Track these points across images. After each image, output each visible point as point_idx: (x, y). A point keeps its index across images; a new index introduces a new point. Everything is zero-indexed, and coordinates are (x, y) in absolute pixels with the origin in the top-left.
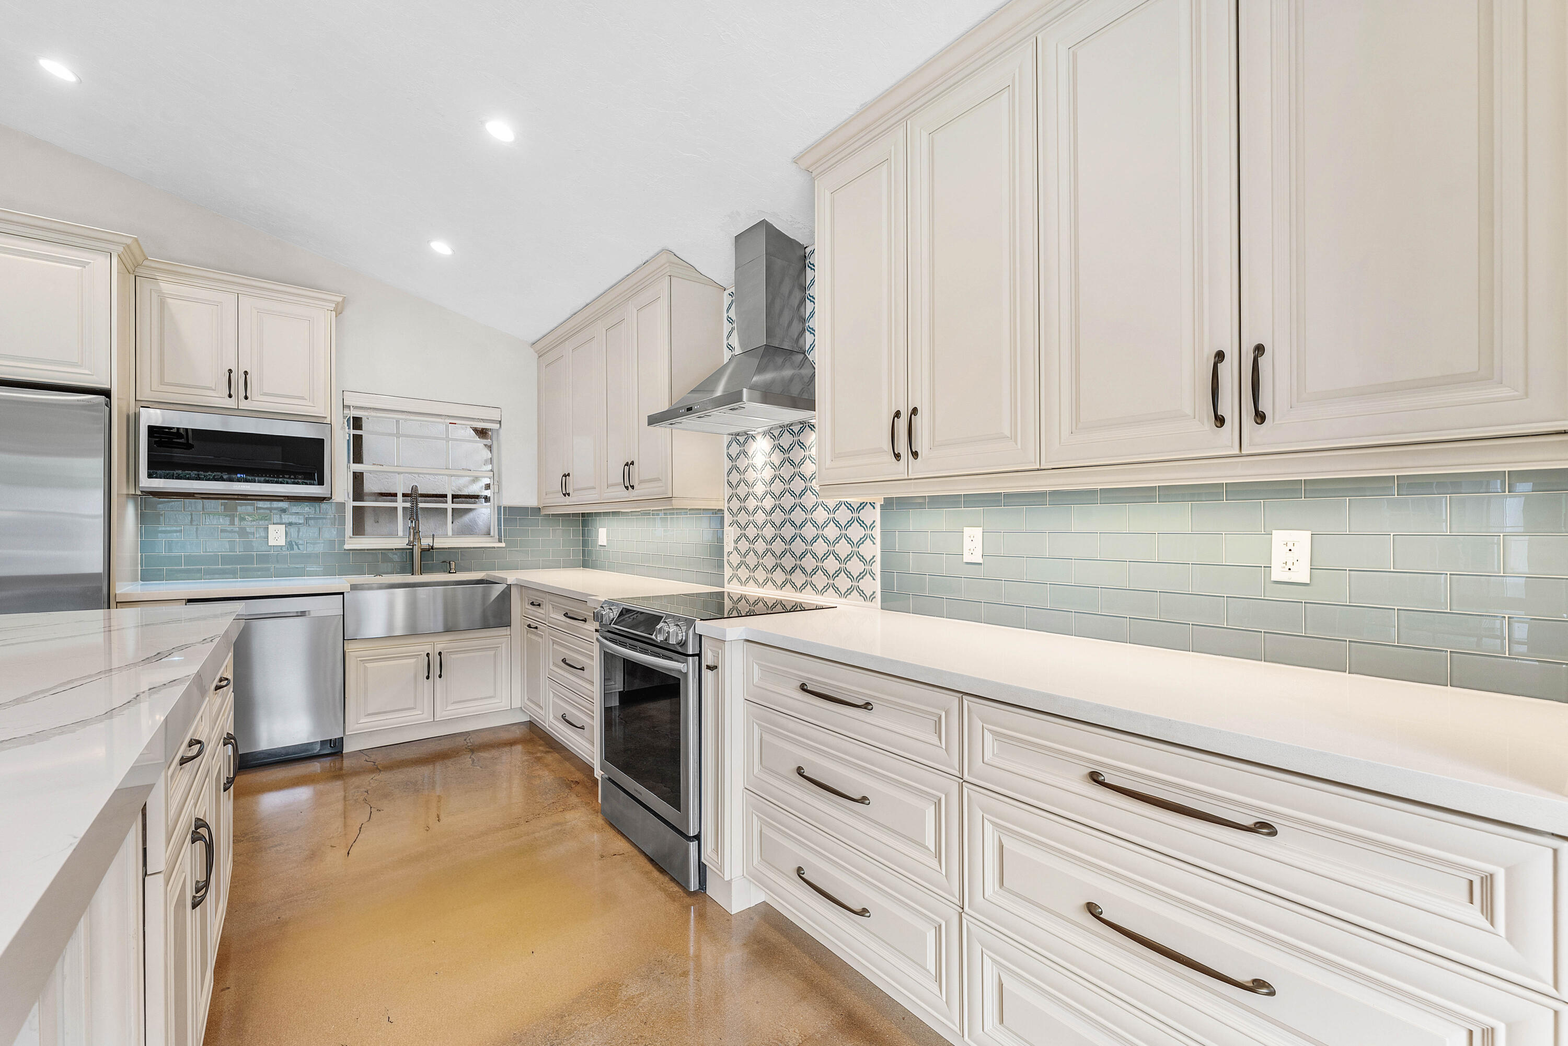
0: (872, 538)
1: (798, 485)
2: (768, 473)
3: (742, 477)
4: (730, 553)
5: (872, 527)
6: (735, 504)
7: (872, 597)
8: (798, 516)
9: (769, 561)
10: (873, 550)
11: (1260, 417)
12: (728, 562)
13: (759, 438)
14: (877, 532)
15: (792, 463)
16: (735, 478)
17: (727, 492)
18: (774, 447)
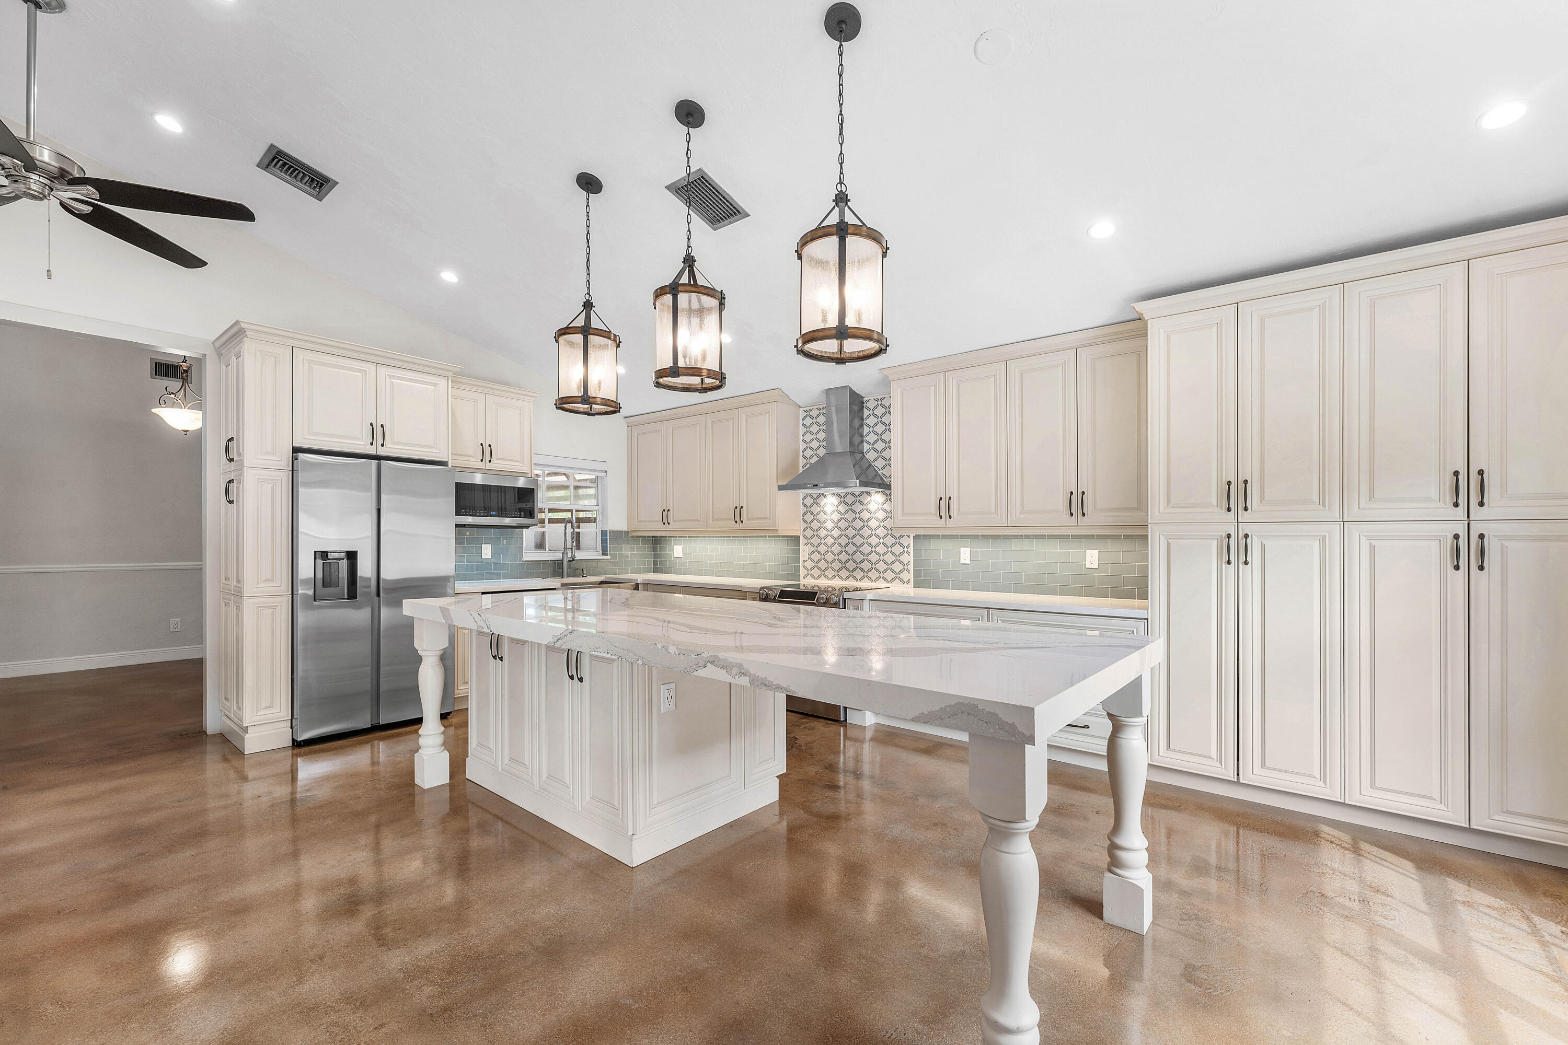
0: (908, 553)
1: (858, 524)
2: (836, 517)
3: (815, 517)
4: (804, 561)
5: (908, 546)
6: (809, 533)
7: (908, 582)
8: (859, 541)
9: (837, 565)
10: (909, 558)
11: (1084, 515)
12: (804, 566)
13: (828, 496)
14: (911, 550)
15: (854, 512)
16: (809, 517)
17: (803, 525)
18: (840, 503)
